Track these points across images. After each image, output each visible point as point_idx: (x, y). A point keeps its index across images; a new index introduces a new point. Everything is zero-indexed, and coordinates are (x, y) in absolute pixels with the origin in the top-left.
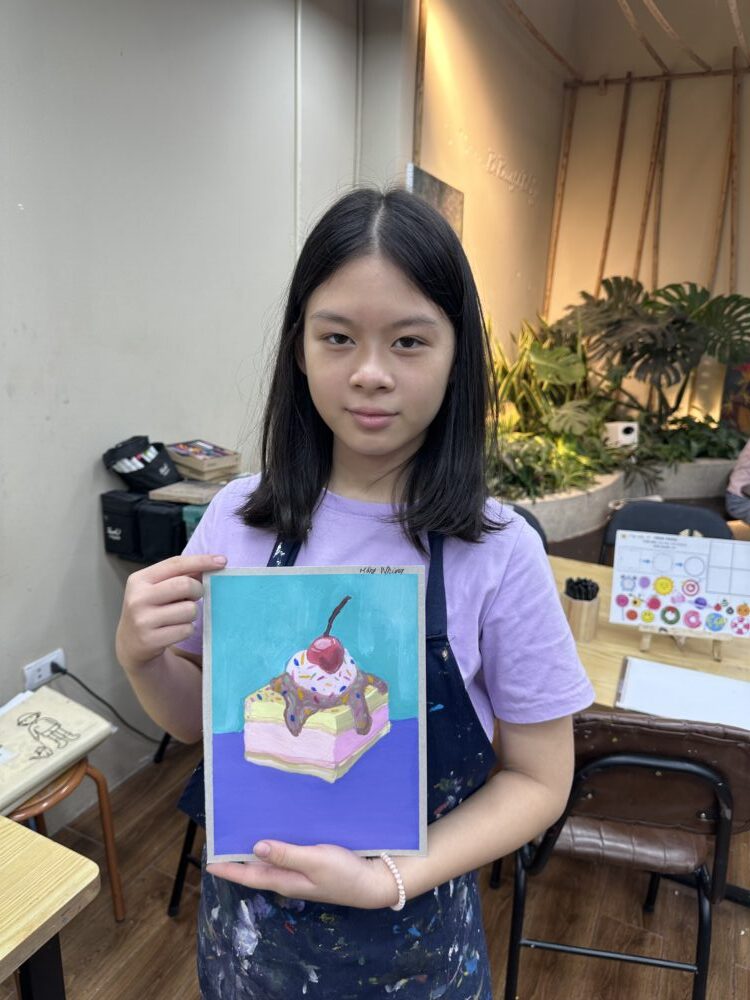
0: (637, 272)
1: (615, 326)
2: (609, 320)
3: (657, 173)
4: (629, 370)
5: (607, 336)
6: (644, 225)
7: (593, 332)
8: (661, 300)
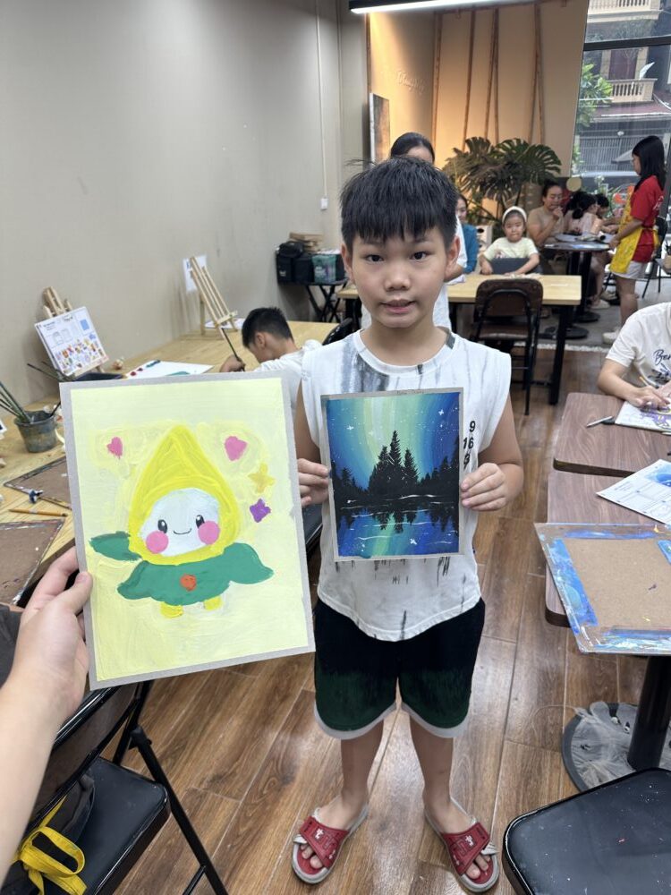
0: (486, 134)
1: (475, 169)
2: (471, 166)
3: (494, 69)
4: (484, 194)
5: (471, 175)
6: (489, 102)
7: (463, 173)
8: (501, 150)
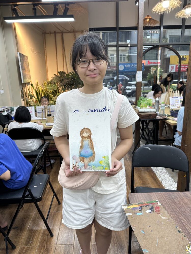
1: (62, 81)
2: (60, 79)
7: (58, 82)
8: (70, 74)
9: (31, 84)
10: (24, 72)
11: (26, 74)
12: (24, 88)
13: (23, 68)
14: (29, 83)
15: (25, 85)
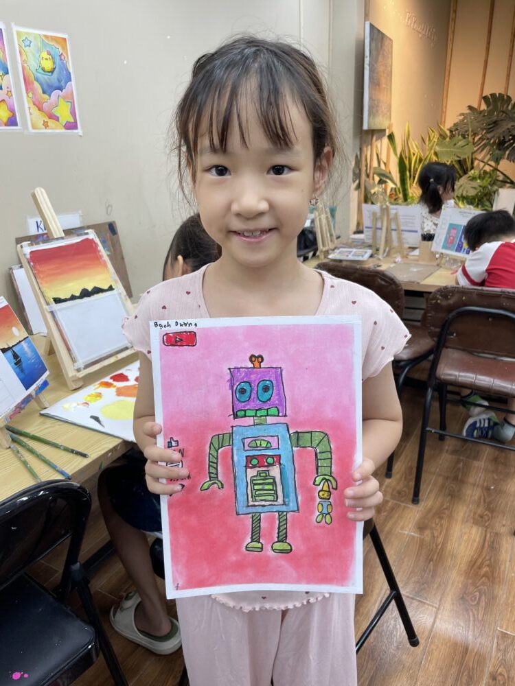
1: (492, 126)
4: (503, 155)
5: (486, 133)
9: (387, 134)
10: (374, 92)
11: (379, 101)
12: (365, 149)
13: (373, 79)
14: (384, 130)
15: (370, 136)
